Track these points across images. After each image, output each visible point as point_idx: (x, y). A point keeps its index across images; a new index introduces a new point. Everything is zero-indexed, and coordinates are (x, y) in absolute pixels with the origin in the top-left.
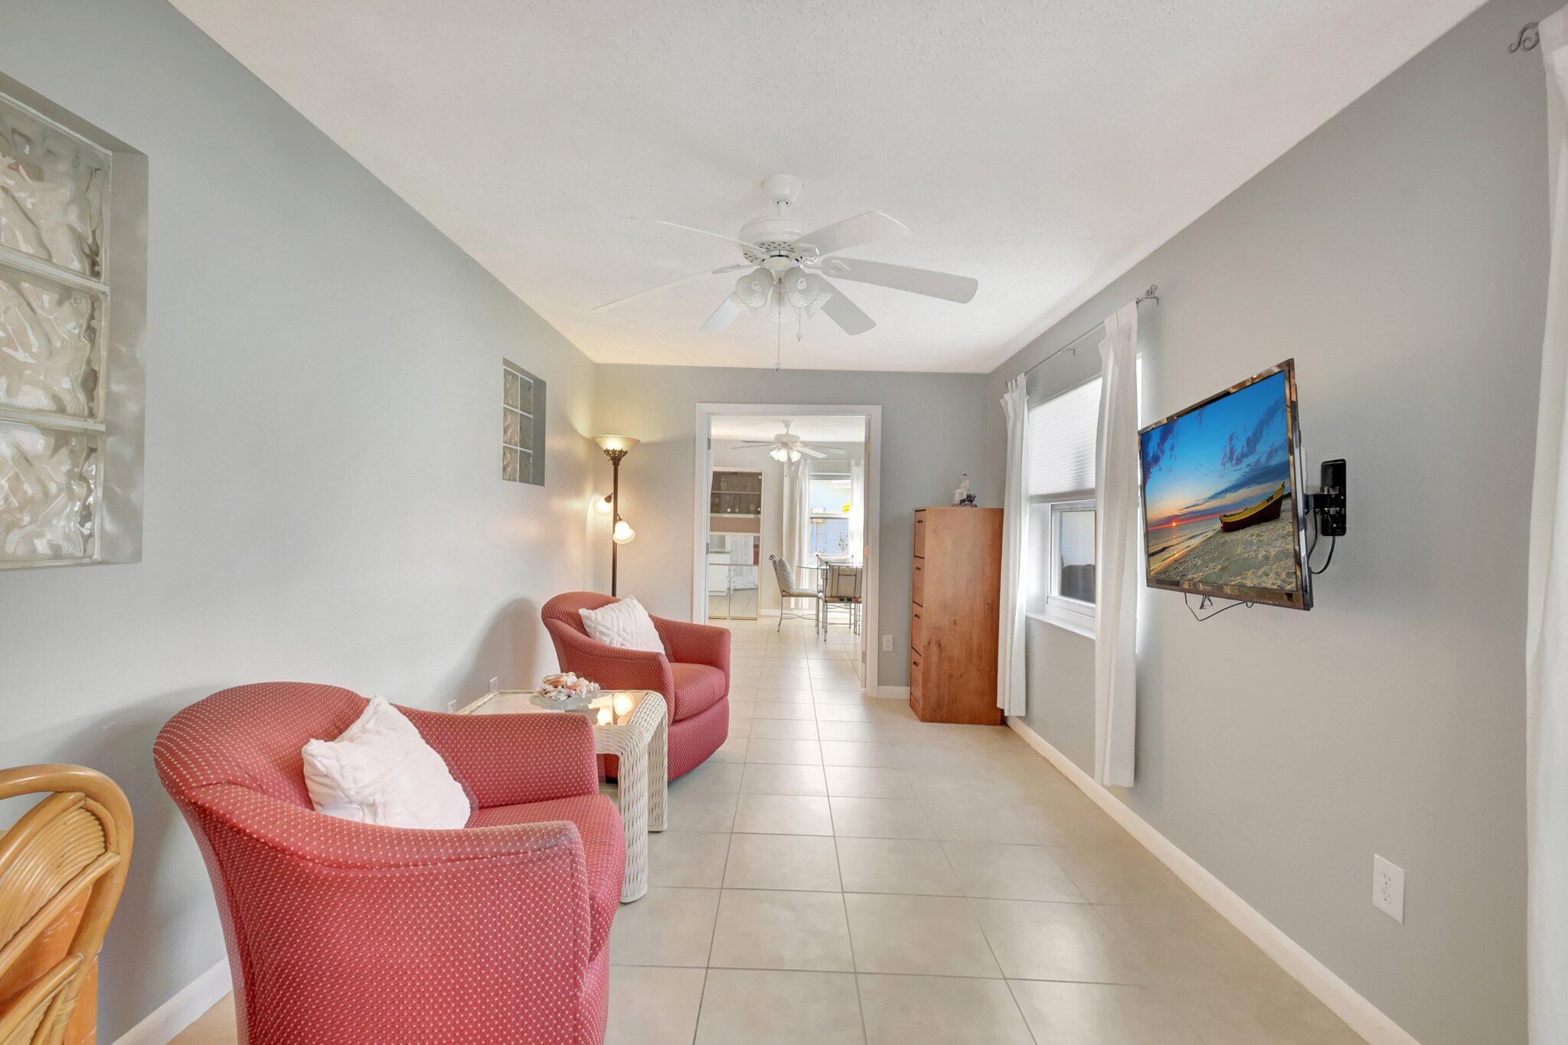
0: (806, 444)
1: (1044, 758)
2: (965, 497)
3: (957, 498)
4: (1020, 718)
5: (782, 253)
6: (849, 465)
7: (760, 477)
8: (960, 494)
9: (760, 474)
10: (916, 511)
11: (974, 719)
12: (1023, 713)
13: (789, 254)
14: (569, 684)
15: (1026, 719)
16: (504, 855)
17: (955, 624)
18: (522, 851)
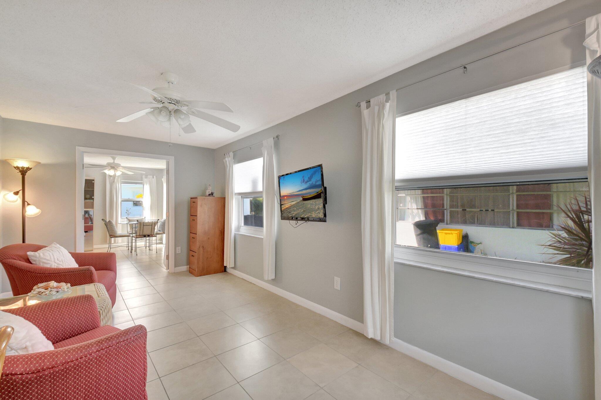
0: (125, 168)
1: (242, 279)
2: (210, 193)
3: (207, 193)
4: (232, 268)
5: (173, 102)
6: (142, 178)
7: (93, 182)
8: (208, 192)
9: (94, 180)
10: (191, 198)
11: (216, 272)
12: (233, 266)
13: (176, 103)
14: (55, 286)
15: (234, 268)
16: (122, 342)
17: (209, 239)
18: (129, 338)
